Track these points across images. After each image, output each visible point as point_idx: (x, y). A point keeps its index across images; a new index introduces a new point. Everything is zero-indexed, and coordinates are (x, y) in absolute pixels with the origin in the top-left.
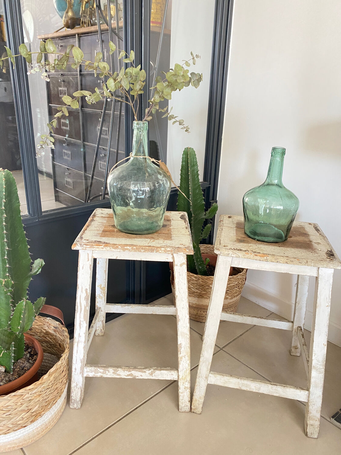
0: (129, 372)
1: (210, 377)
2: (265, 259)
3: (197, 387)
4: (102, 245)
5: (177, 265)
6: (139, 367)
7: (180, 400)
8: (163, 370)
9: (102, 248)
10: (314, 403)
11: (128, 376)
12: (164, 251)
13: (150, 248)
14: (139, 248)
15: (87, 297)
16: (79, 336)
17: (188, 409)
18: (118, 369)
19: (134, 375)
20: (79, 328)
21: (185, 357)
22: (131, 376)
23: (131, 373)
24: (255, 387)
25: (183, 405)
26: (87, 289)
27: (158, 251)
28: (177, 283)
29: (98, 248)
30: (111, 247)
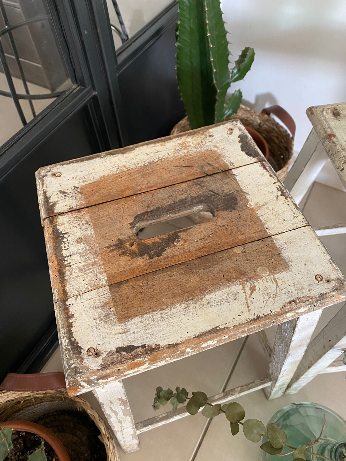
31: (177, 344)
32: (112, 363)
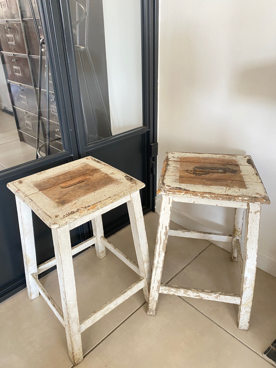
0: (198, 293)
4: (182, 192)
5: (251, 213)
6: (206, 291)
7: (241, 320)
8: (227, 295)
9: (183, 195)
11: (197, 297)
12: (241, 200)
13: (228, 197)
14: (217, 196)
15: (166, 233)
16: (158, 263)
18: (188, 291)
19: (202, 296)
20: (158, 256)
21: (249, 288)
23: (199, 295)
25: (243, 325)
26: (166, 227)
27: (235, 200)
28: (250, 227)
29: (180, 194)
30: (191, 194)
31: (196, 192)
32: (173, 189)
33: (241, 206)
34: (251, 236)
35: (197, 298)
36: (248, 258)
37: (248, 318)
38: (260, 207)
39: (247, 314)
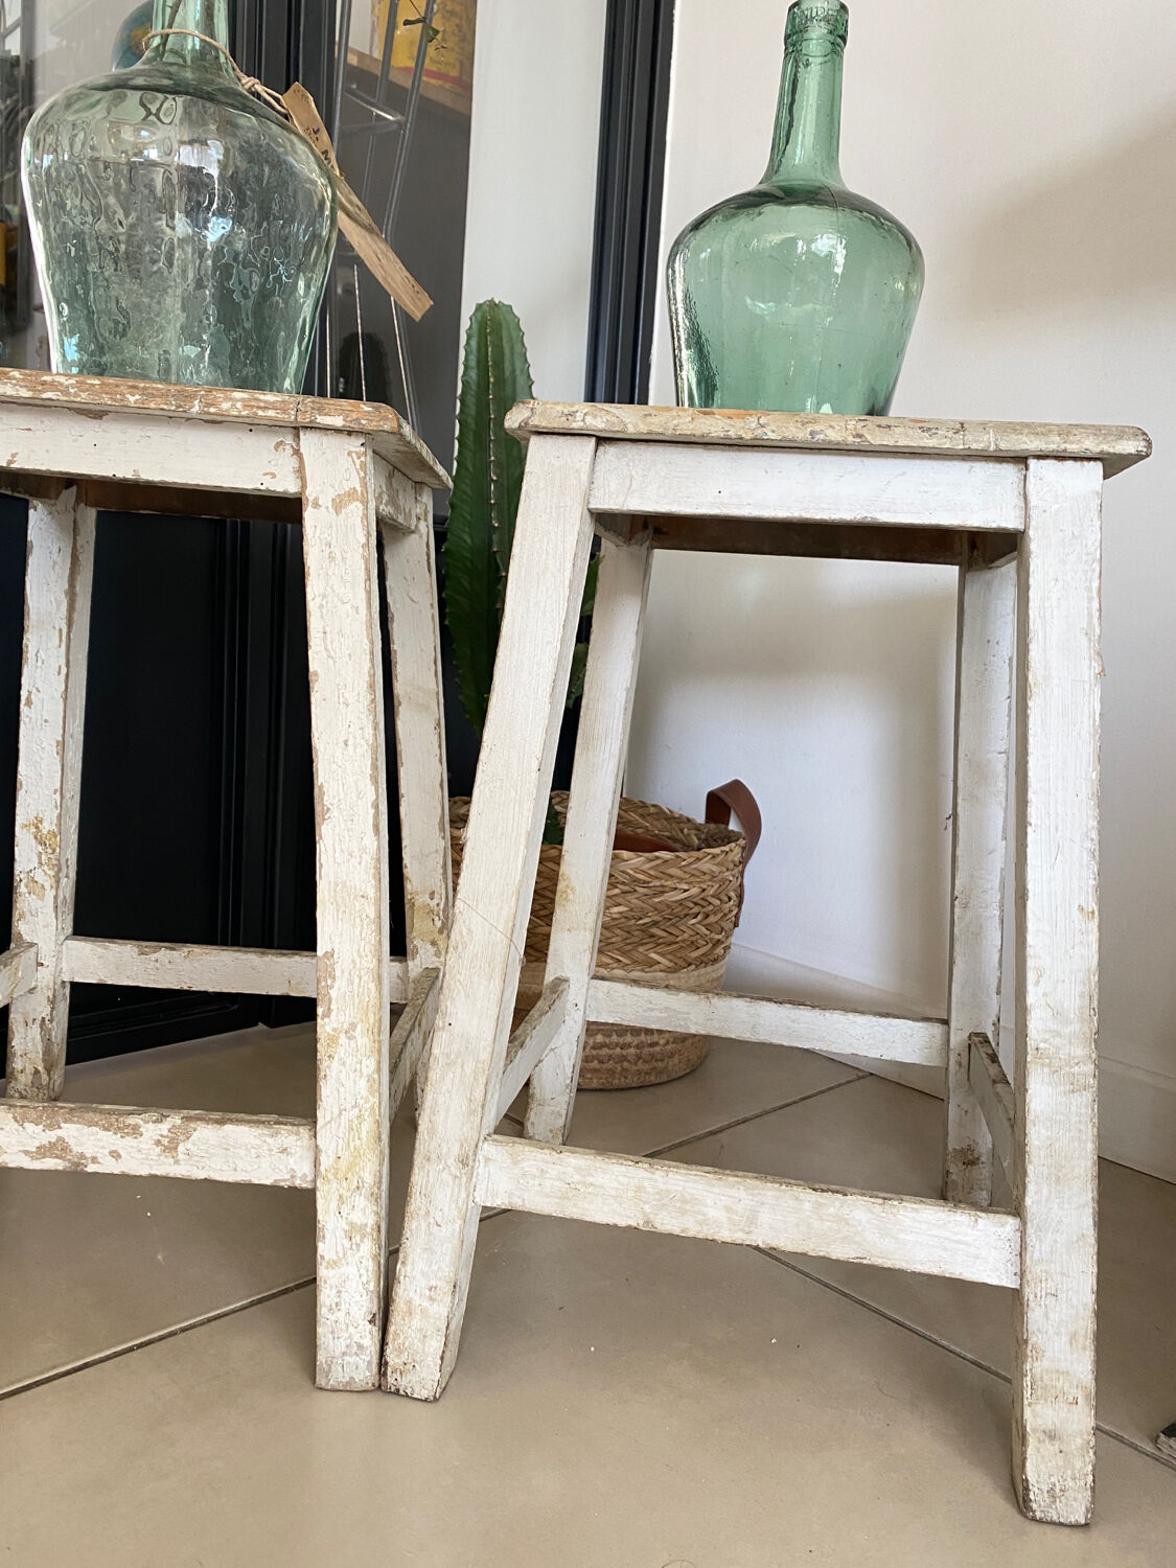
0: (51, 1128)
1: (487, 1160)
2: (754, 425)
3: (414, 1224)
5: (316, 505)
7: (324, 1311)
10: (1051, 1286)
11: (45, 1156)
12: (246, 407)
14: (117, 386)
17: (362, 1370)
19: (76, 1149)
21: (349, 1032)
22: (57, 1157)
23: (61, 1139)
24: (728, 1209)
25: (341, 1345)
28: (318, 600)
33: (269, 477)
34: (329, 657)
35: (51, 1164)
36: (328, 809)
37: (364, 1279)
38: (358, 467)
39: (358, 1245)
